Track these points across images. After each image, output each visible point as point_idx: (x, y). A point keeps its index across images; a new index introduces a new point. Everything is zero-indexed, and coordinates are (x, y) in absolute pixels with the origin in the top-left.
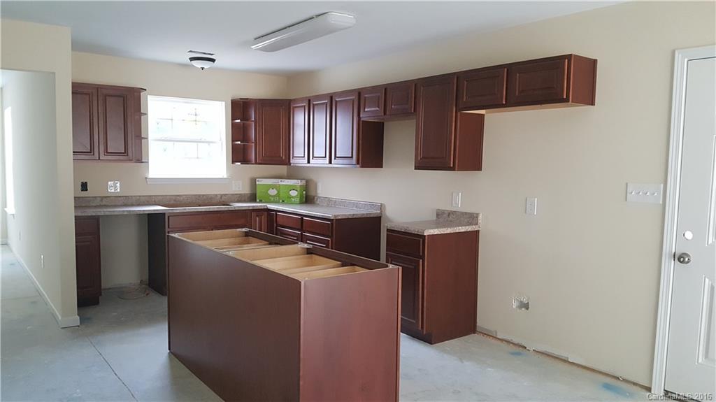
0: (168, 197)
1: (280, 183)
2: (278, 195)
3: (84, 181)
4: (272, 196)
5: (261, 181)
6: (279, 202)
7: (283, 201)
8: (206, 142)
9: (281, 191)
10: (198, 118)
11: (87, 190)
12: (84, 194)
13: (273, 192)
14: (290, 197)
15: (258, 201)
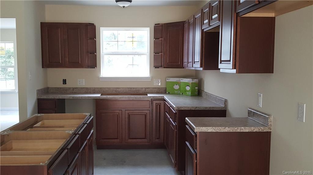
0: (112, 89)
1: (181, 81)
2: (179, 89)
3: (64, 79)
4: (176, 90)
5: (169, 79)
6: (180, 94)
7: (182, 94)
8: (138, 55)
9: (181, 87)
10: (134, 39)
11: (66, 84)
12: (65, 86)
13: (176, 87)
14: (186, 91)
15: (167, 93)
